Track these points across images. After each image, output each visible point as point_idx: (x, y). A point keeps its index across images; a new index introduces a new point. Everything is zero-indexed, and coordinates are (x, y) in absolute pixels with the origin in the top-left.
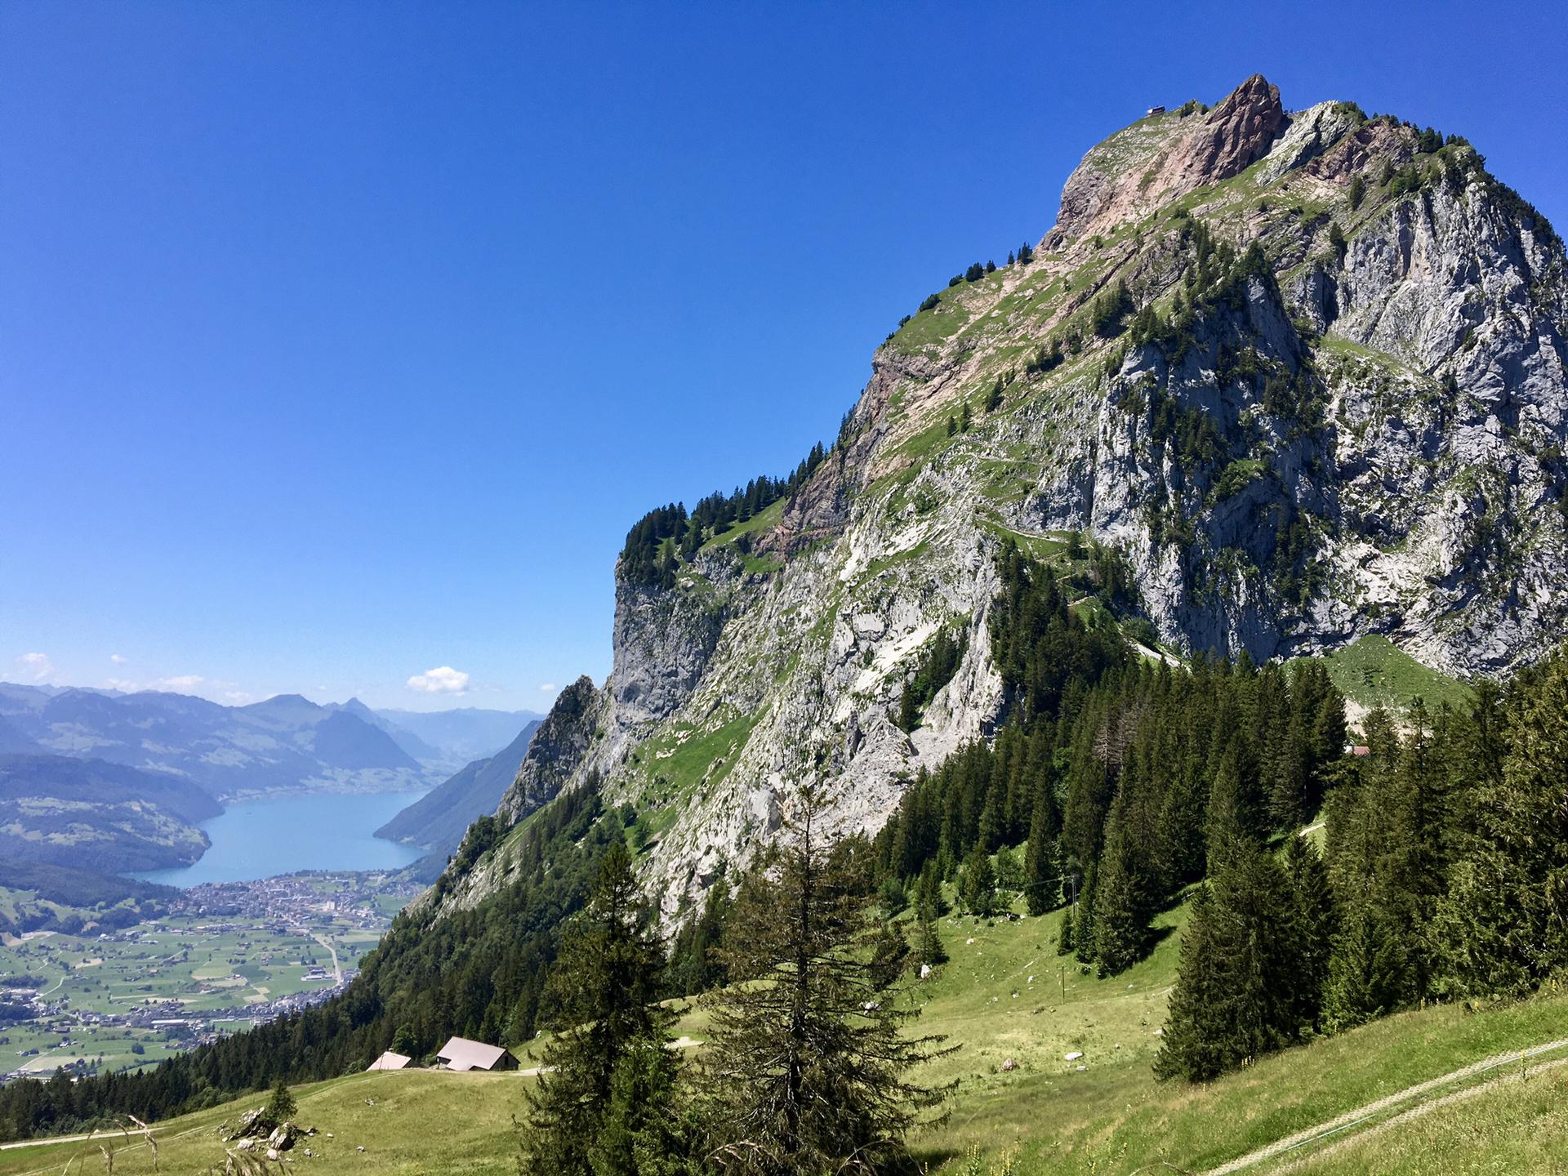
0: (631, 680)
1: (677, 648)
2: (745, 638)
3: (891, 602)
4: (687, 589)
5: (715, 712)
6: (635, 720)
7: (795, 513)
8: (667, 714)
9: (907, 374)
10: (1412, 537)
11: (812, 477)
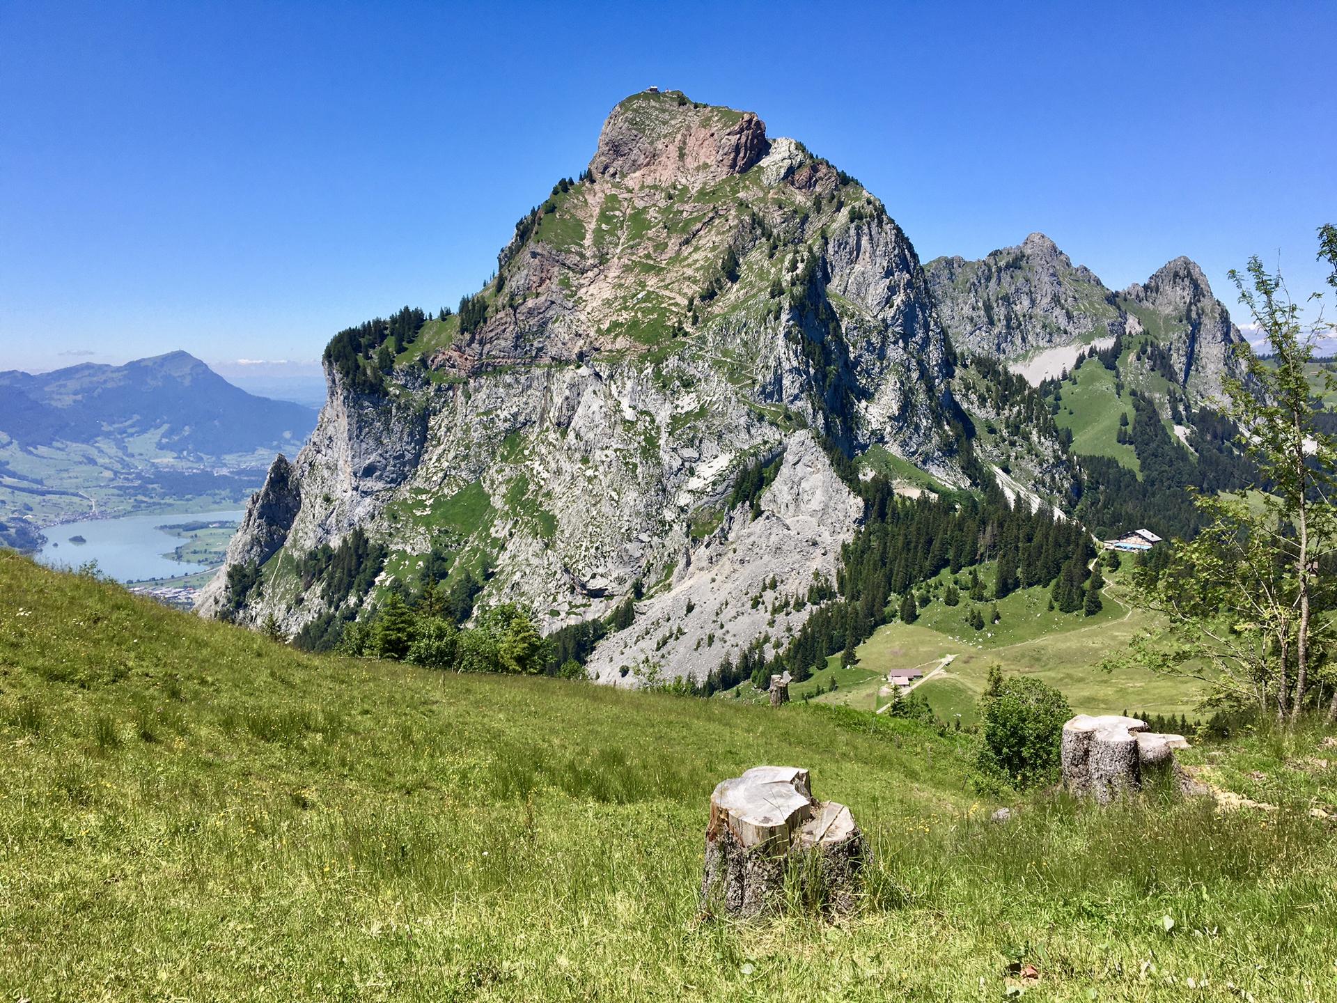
0: (368, 462)
1: (401, 439)
2: (449, 430)
3: (700, 442)
4: (398, 397)
5: (446, 481)
6: (375, 489)
7: (475, 345)
8: (400, 484)
9: (564, 265)
10: (877, 396)
11: (485, 322)
